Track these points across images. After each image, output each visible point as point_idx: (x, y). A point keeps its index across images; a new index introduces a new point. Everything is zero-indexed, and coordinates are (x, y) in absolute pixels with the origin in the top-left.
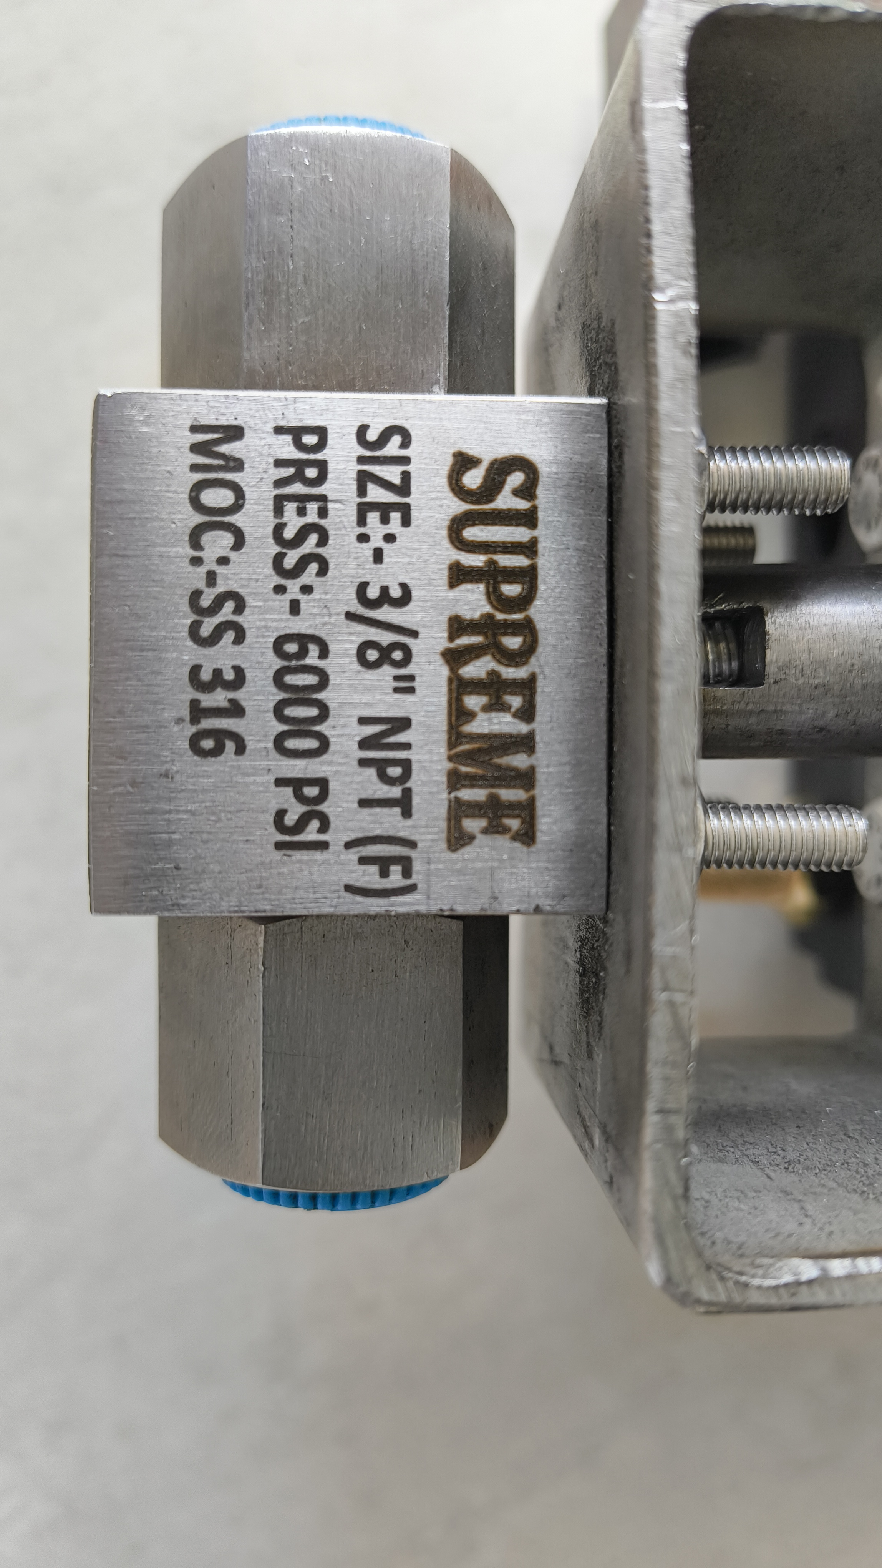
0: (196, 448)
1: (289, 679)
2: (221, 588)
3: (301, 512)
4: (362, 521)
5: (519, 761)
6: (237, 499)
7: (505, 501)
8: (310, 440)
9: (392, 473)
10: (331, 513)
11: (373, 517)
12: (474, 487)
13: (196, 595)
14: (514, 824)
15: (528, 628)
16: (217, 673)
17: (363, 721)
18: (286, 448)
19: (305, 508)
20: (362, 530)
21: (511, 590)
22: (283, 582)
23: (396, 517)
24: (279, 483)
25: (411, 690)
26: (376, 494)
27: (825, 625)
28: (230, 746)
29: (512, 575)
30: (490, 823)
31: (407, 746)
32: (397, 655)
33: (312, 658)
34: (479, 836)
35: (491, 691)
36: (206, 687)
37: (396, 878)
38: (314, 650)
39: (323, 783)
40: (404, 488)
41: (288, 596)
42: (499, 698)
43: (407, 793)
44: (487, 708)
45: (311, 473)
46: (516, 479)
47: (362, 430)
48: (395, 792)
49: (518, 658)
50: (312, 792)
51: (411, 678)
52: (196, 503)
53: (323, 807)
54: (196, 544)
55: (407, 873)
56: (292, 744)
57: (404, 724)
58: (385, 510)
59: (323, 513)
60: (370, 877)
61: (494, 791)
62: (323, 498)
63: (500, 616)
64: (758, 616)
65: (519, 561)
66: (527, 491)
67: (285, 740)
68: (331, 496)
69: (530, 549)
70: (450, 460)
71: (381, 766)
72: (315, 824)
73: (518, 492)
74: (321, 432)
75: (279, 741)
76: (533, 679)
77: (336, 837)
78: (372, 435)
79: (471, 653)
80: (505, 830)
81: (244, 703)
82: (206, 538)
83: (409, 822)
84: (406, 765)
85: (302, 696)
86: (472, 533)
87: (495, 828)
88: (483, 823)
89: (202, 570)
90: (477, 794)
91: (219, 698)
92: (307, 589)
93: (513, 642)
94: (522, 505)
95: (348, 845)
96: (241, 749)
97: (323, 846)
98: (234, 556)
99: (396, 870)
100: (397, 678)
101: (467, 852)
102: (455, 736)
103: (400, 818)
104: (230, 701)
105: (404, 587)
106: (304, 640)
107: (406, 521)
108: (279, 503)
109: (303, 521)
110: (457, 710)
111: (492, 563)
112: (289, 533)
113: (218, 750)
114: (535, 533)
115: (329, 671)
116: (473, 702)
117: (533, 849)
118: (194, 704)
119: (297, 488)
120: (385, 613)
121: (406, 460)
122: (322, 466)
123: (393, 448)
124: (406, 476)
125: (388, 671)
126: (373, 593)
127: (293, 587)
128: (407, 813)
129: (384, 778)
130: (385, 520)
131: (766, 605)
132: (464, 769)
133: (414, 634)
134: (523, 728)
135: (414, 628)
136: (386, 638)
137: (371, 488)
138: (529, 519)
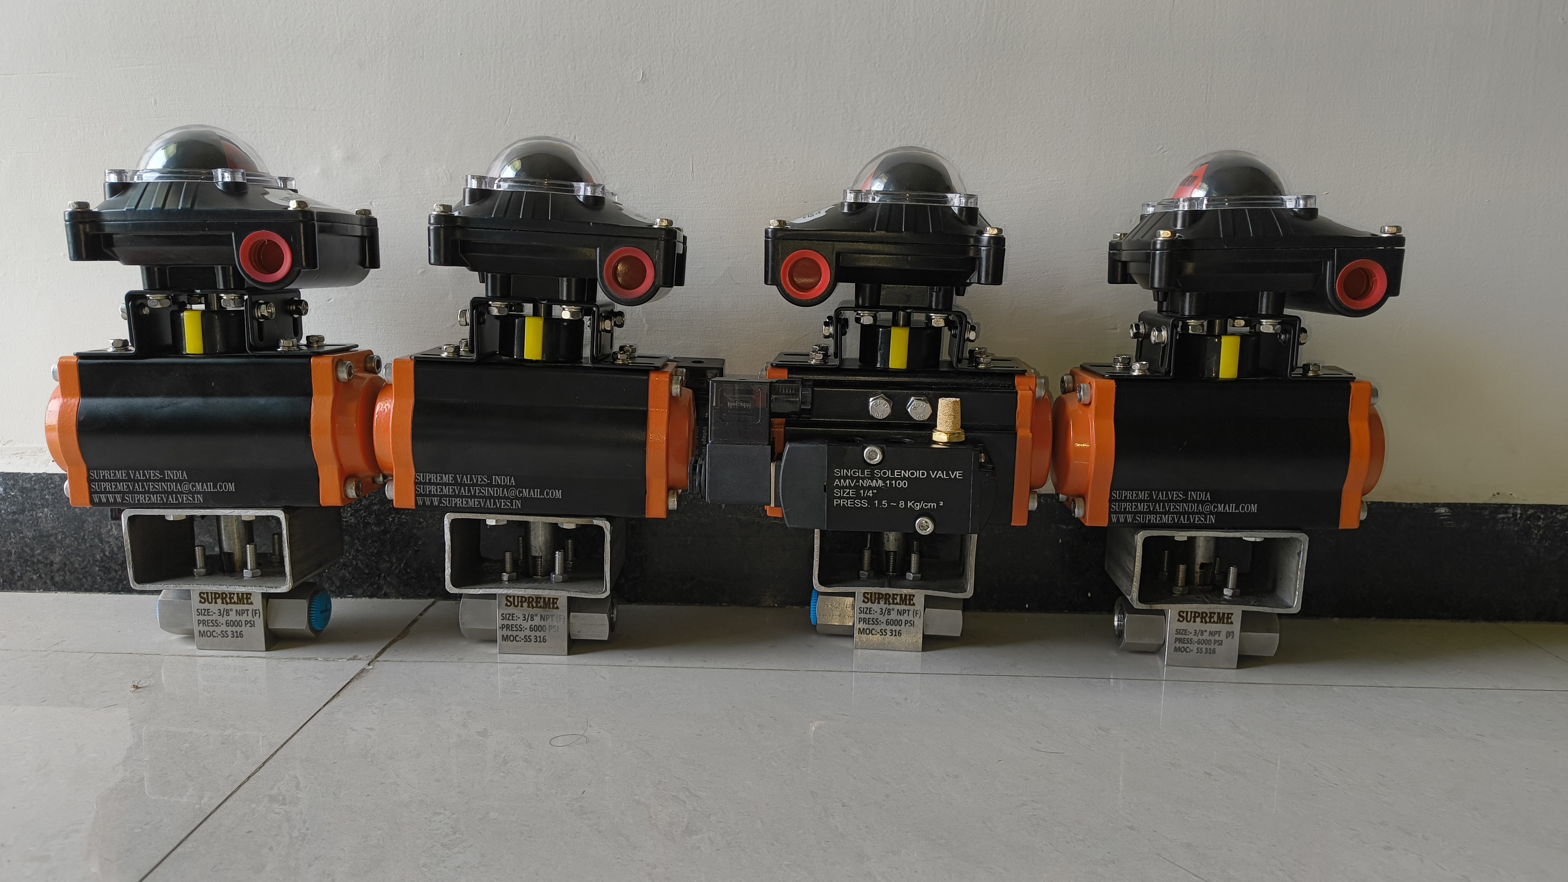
0: (202, 636)
21: (217, 596)
29: (215, 596)
33: (229, 622)
37: (257, 612)
39: (245, 621)
49: (226, 595)
56: (240, 625)
57: (236, 610)
60: (258, 615)
71: (242, 614)
74: (199, 620)
77: (253, 620)
85: (234, 623)
87: (250, 598)
90: (245, 601)
91: (235, 634)
116: (233, 601)
119: (206, 623)
122: (203, 620)
123: (200, 611)
125: (230, 612)
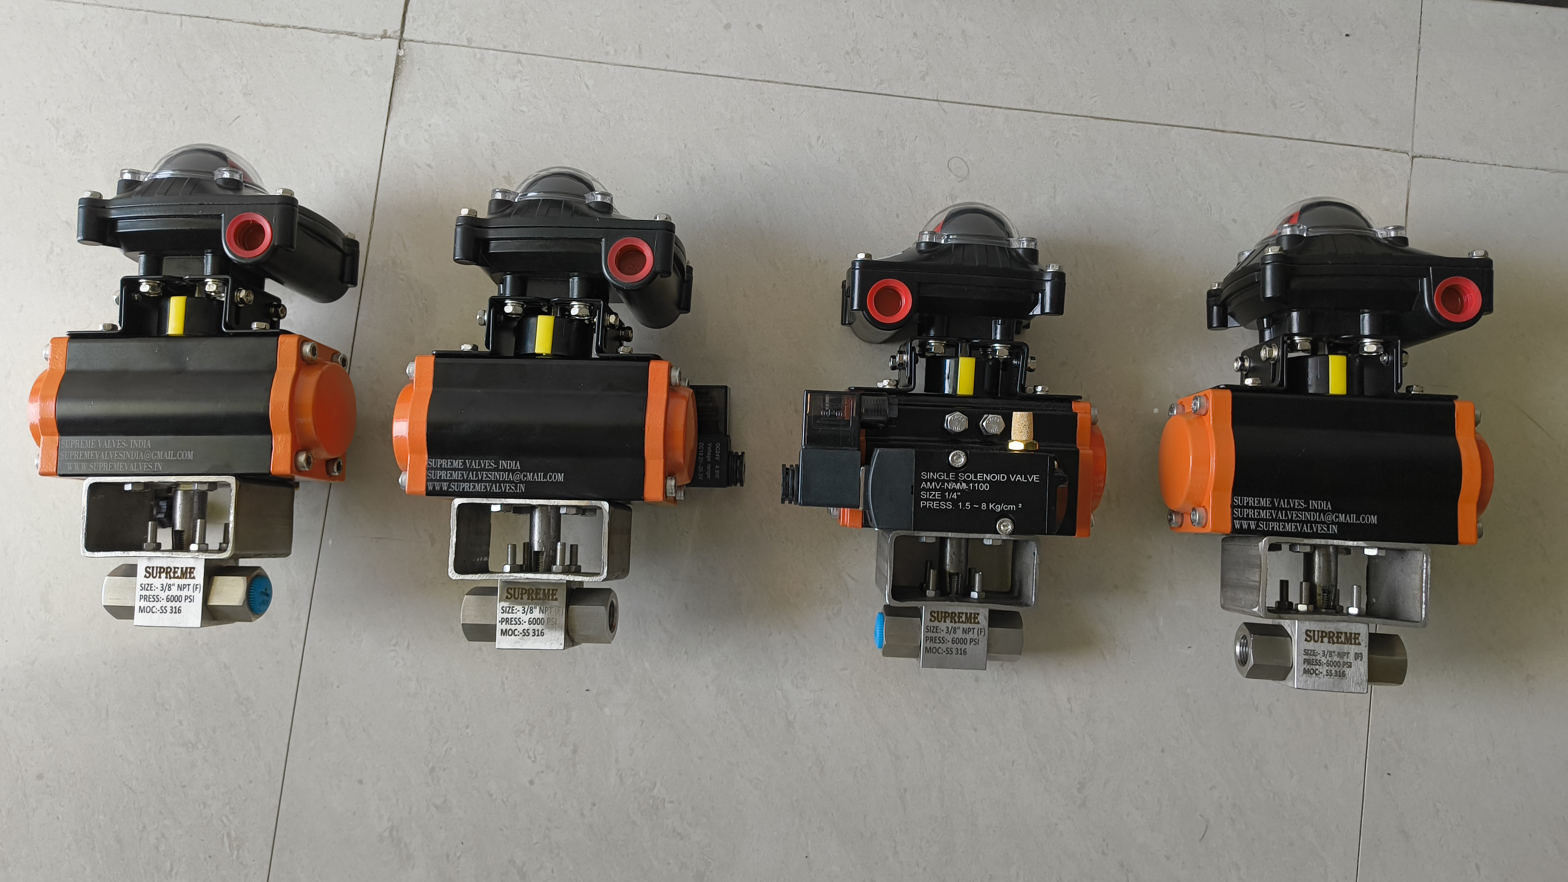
13: (946, 653)
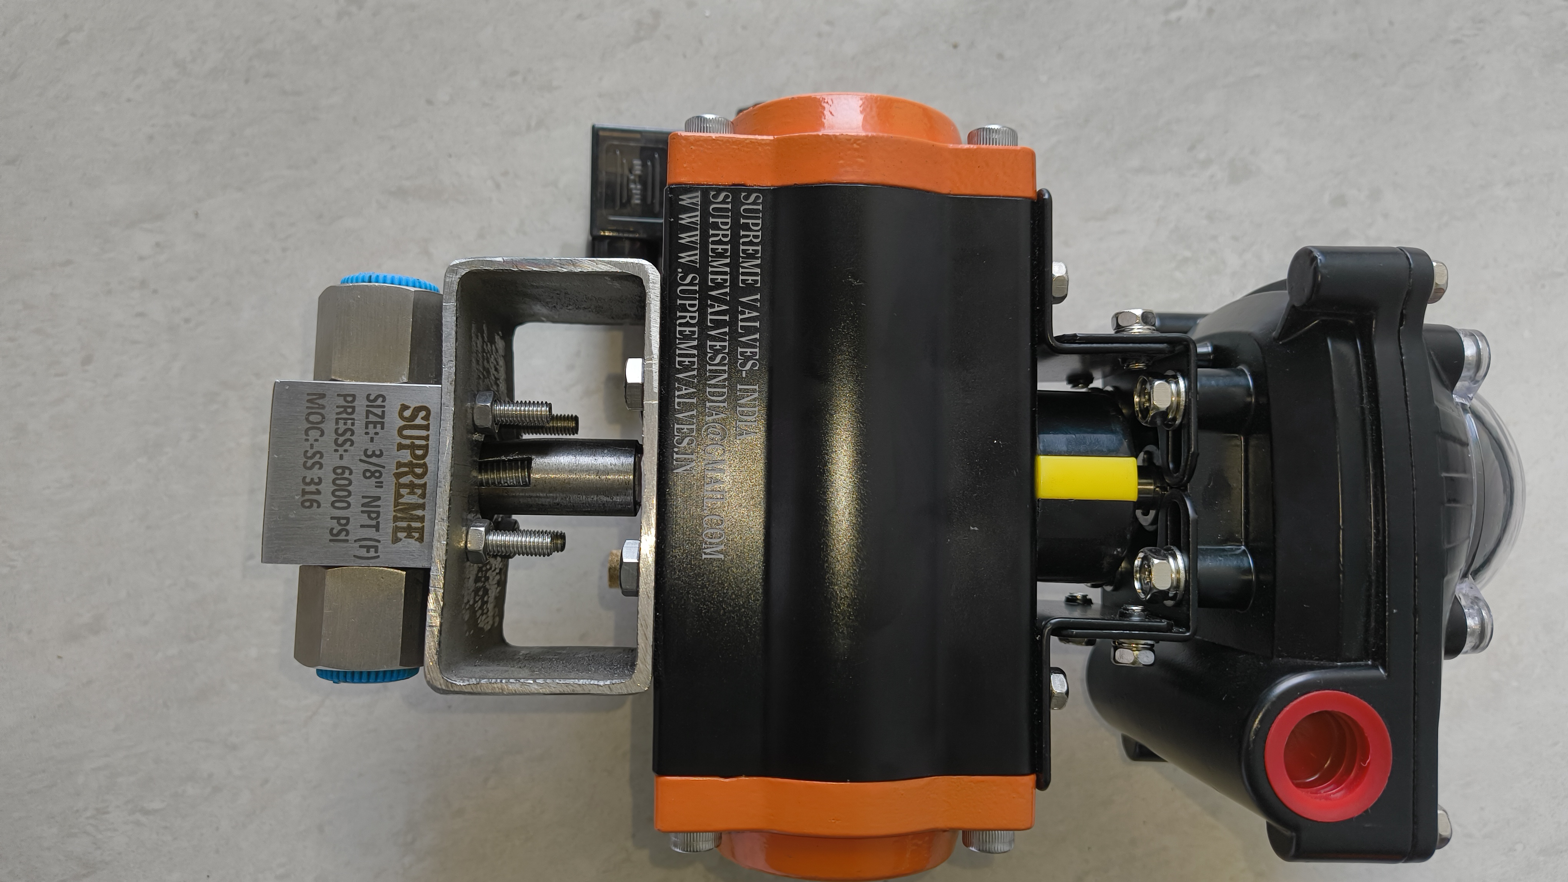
1: (338, 482)
2: (314, 450)
3: (345, 424)
4: (367, 428)
5: (419, 513)
6: (322, 419)
7: (419, 421)
8: (350, 399)
9: (378, 411)
10: (356, 424)
11: (371, 426)
12: (407, 416)
14: (417, 535)
15: (424, 466)
16: (312, 479)
17: (363, 497)
18: (341, 401)
19: (346, 422)
20: (367, 431)
22: (337, 448)
23: (379, 426)
24: (337, 414)
25: (382, 487)
26: (372, 418)
27: (555, 465)
28: (315, 505)
30: (407, 534)
31: (379, 506)
32: (377, 474)
34: (404, 539)
35: (410, 487)
36: (309, 484)
38: (347, 472)
40: (382, 416)
41: (339, 453)
42: (413, 490)
43: (378, 523)
44: (409, 493)
45: (349, 410)
46: (423, 414)
47: (369, 395)
48: (374, 523)
50: (343, 522)
51: (382, 482)
52: (307, 419)
53: (347, 527)
54: (307, 435)
55: (376, 552)
58: (375, 424)
59: (353, 424)
61: (410, 523)
62: (353, 419)
63: (415, 461)
64: (530, 461)
65: (423, 442)
66: (426, 418)
67: (335, 503)
68: (356, 418)
69: (426, 438)
70: (400, 406)
72: (344, 533)
73: (422, 418)
75: (333, 504)
76: (425, 483)
78: (372, 398)
79: (405, 474)
80: (413, 537)
81: (321, 490)
82: (310, 432)
83: (378, 533)
84: (378, 513)
86: (406, 432)
88: (405, 534)
89: (309, 443)
92: (346, 451)
93: (419, 471)
94: (425, 423)
95: (355, 541)
96: (319, 506)
97: (347, 541)
98: (320, 439)
99: (372, 550)
100: (376, 482)
101: (400, 544)
102: (397, 504)
103: (375, 532)
104: (316, 489)
105: (381, 450)
106: (344, 468)
107: (382, 428)
108: (337, 420)
109: (346, 427)
110: (398, 494)
111: (412, 443)
112: (340, 432)
113: (311, 506)
114: (429, 433)
115: (352, 479)
117: (423, 544)
118: (303, 490)
120: (374, 460)
121: (384, 407)
124: (383, 412)
126: (369, 453)
127: (341, 450)
128: (377, 530)
129: (369, 517)
130: (375, 427)
131: (533, 457)
132: (399, 515)
133: (384, 467)
134: (421, 501)
135: (383, 465)
136: (373, 468)
137: (371, 416)
138: (427, 428)
